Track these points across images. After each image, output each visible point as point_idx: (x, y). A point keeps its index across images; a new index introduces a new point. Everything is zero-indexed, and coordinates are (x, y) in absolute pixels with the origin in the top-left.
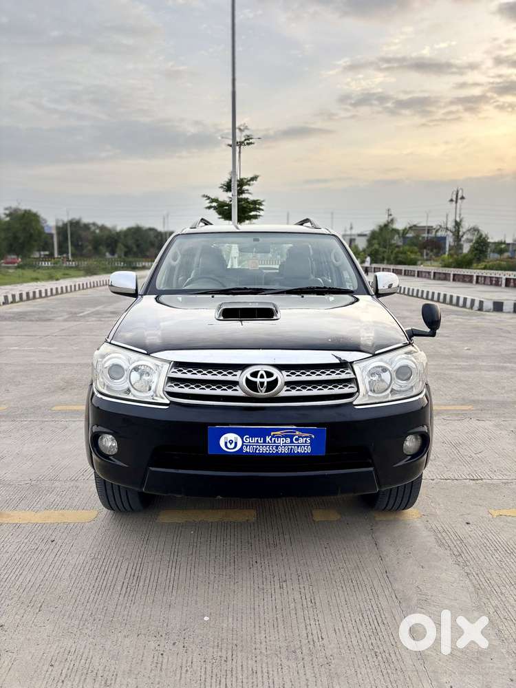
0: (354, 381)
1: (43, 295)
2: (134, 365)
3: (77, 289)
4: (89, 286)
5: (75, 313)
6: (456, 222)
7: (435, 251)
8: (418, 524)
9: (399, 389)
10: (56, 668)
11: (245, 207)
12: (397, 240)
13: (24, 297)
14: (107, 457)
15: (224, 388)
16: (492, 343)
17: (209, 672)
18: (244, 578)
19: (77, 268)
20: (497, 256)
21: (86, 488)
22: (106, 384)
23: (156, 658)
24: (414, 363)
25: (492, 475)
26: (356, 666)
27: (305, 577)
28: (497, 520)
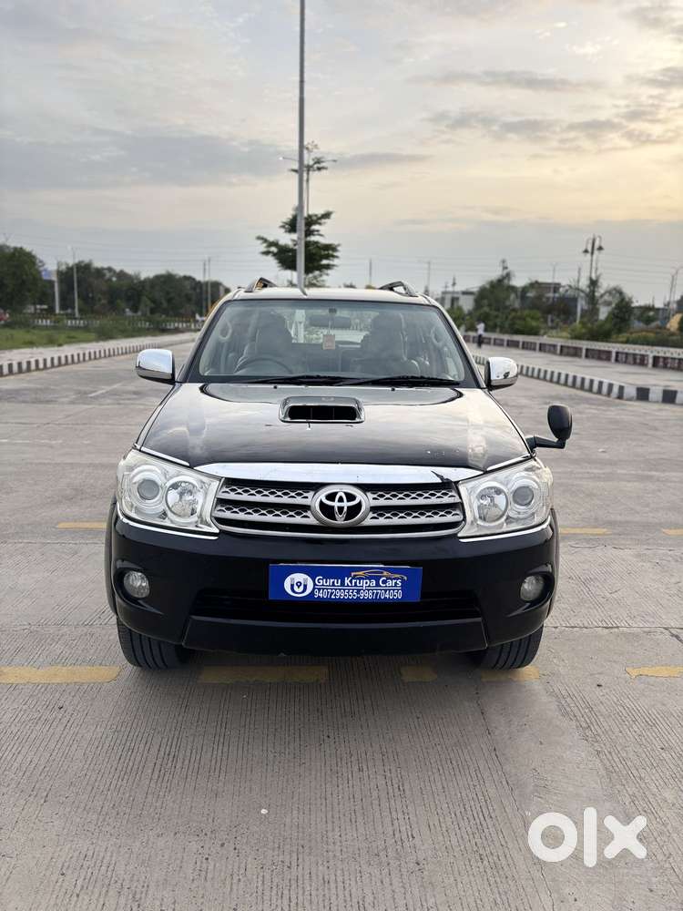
0: (459, 506)
1: (41, 366)
2: (172, 482)
3: (87, 358)
4: (103, 355)
5: (85, 393)
6: (591, 279)
7: (562, 317)
8: (537, 686)
9: (515, 516)
10: (68, 878)
11: (314, 254)
12: (514, 301)
13: (15, 368)
14: (135, 600)
15: (291, 513)
16: (634, 444)
17: (268, 883)
18: (313, 758)
19: (86, 329)
20: (642, 325)
21: (105, 635)
22: (135, 505)
23: (198, 863)
24: (537, 483)
25: (630, 622)
26: (456, 873)
27: (390, 755)
28: (636, 681)
